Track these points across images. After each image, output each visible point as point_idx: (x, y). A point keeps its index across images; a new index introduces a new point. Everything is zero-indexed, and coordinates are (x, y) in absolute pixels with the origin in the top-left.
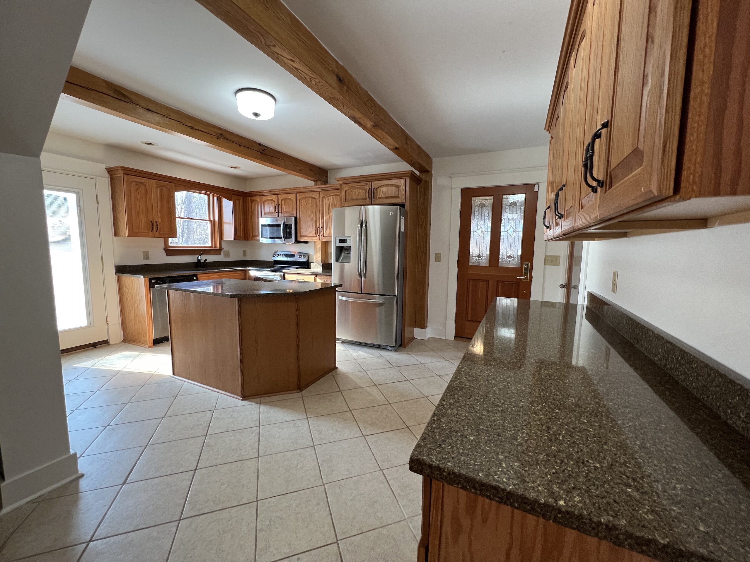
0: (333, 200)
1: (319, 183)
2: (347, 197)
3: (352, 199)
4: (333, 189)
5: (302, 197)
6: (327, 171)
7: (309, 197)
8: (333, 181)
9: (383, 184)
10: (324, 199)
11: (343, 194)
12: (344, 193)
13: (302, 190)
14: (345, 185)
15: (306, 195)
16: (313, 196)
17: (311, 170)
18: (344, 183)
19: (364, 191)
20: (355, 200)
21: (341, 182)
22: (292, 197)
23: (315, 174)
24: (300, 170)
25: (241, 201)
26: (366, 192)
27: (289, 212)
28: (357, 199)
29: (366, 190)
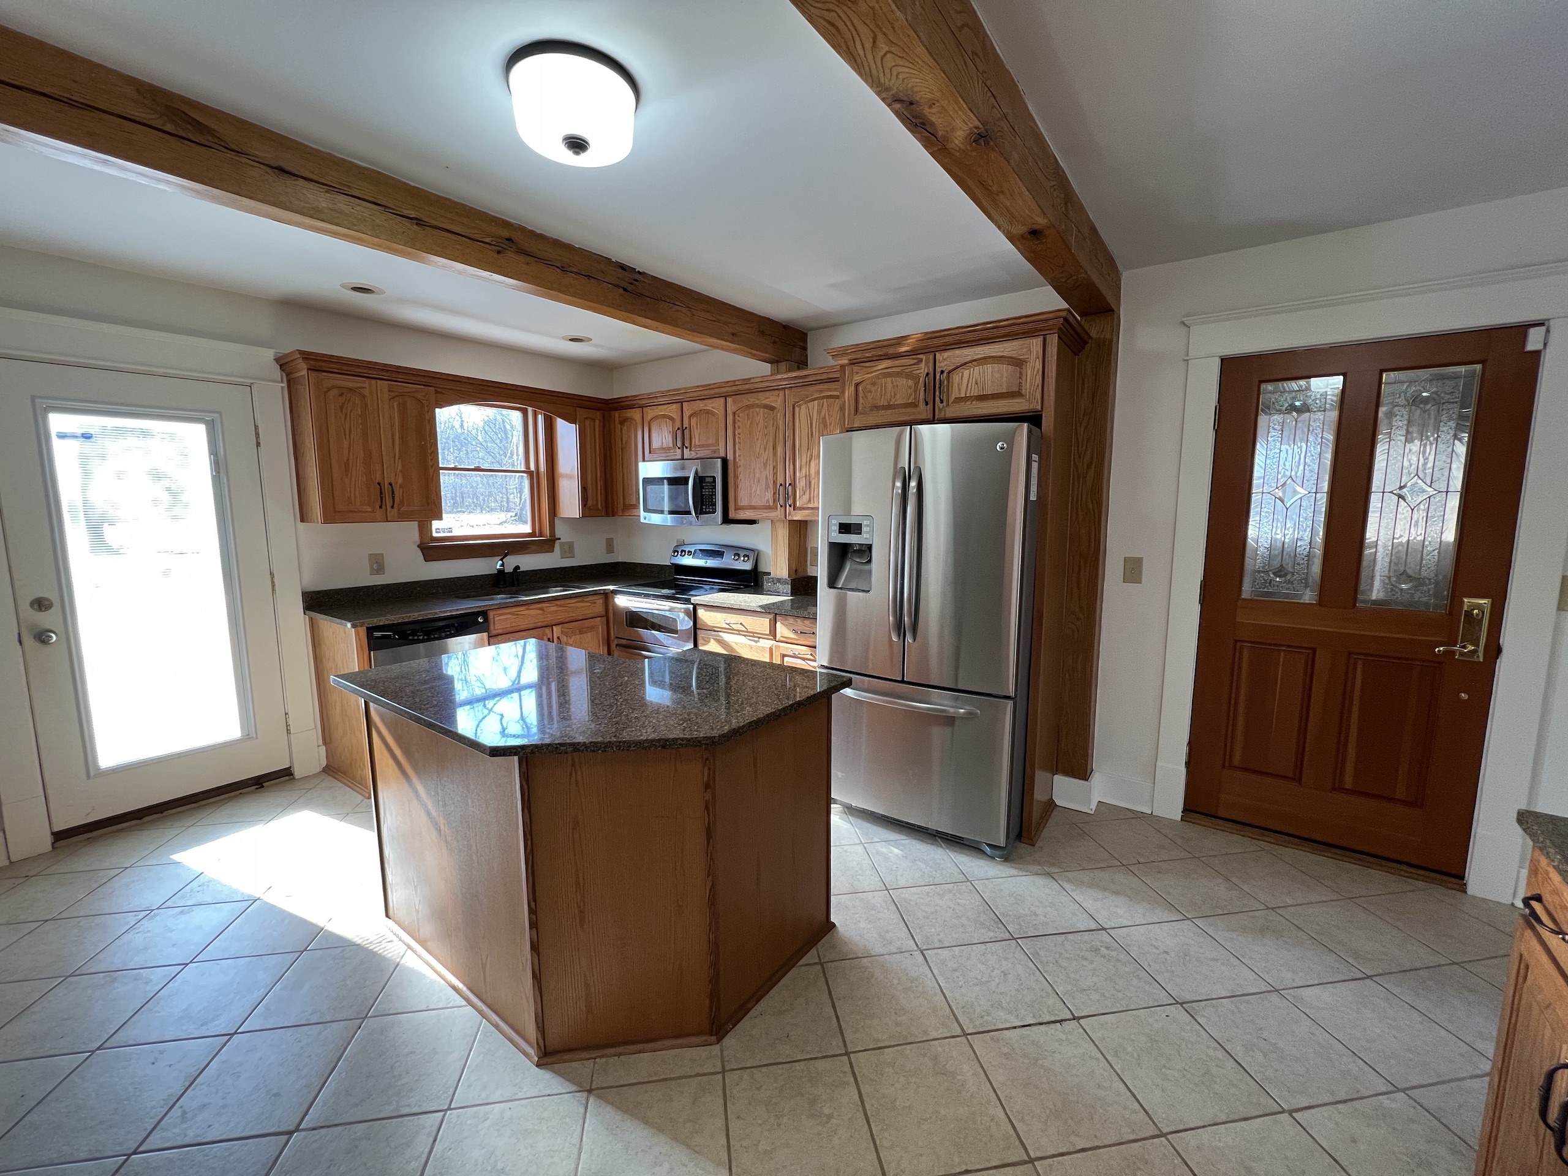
0: (819, 412)
1: (783, 366)
2: (861, 401)
3: (878, 408)
4: (822, 382)
5: (740, 405)
6: (806, 335)
7: (759, 406)
8: (821, 358)
9: (969, 358)
10: (797, 409)
11: (849, 392)
12: (853, 388)
13: (740, 387)
14: (856, 368)
15: (751, 399)
16: (767, 402)
17: (762, 333)
18: (852, 363)
19: (910, 382)
20: (884, 408)
21: (844, 361)
22: (716, 405)
23: (774, 342)
24: (733, 334)
25: (597, 421)
26: (917, 383)
27: (708, 446)
28: (889, 407)
29: (916, 379)
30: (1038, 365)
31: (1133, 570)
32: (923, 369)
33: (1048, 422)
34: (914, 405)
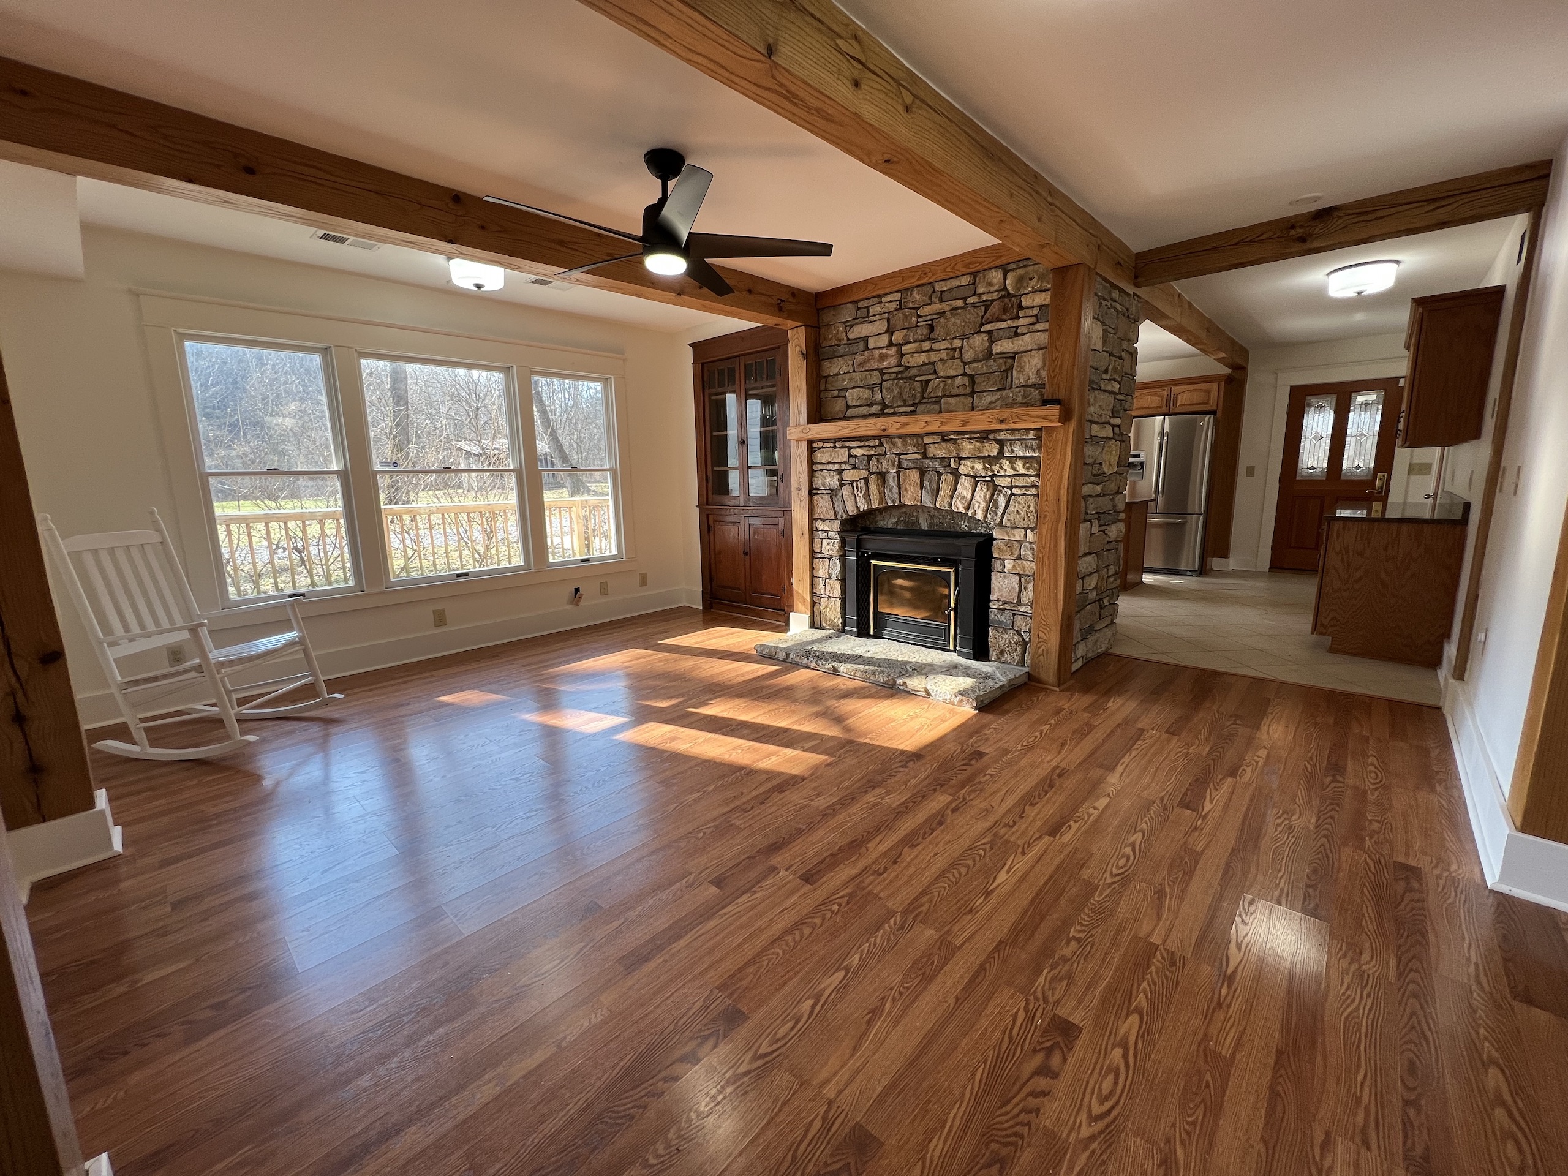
9: (1186, 390)
26: (1162, 399)
28: (1148, 408)
29: (1162, 397)
30: (1216, 393)
31: (1251, 471)
32: (1165, 393)
33: (1219, 413)
34: (1160, 407)
